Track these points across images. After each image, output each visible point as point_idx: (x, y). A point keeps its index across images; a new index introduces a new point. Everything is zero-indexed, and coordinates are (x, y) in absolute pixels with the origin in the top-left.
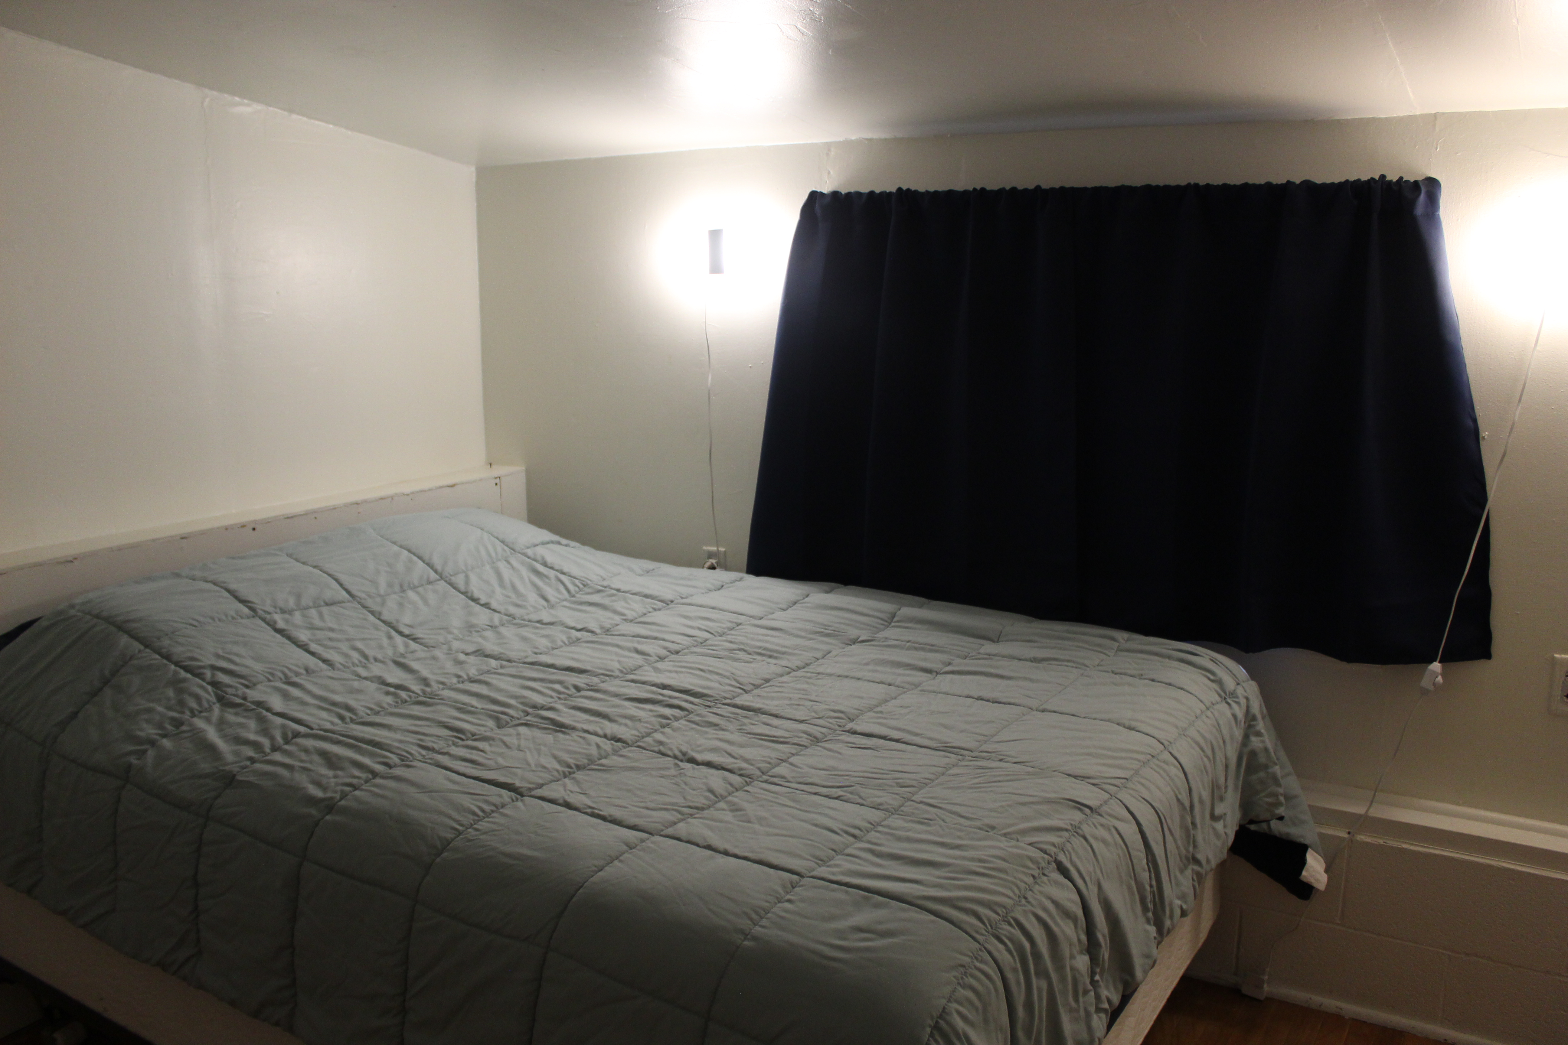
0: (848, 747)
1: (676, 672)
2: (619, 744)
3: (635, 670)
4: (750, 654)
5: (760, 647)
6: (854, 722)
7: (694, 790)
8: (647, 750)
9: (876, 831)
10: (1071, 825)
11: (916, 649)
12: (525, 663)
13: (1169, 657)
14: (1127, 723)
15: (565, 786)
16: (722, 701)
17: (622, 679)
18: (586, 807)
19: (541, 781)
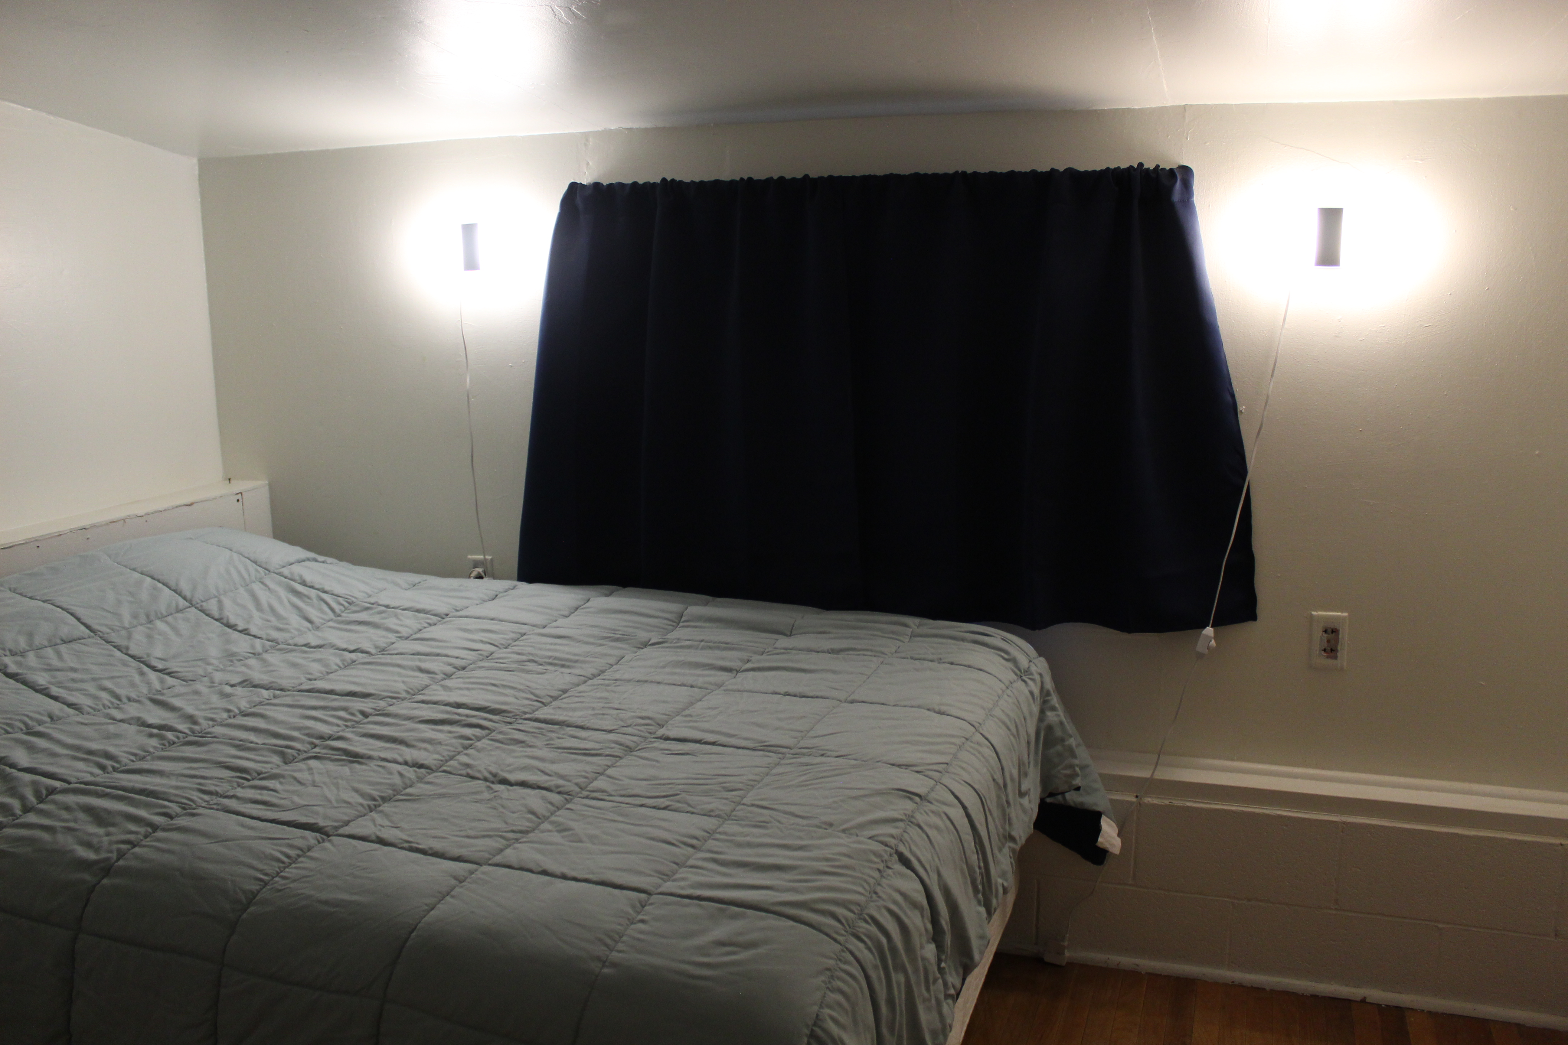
0: (663, 754)
1: (468, 689)
2: (422, 770)
3: (422, 690)
4: (541, 665)
5: (550, 657)
6: (664, 727)
7: (513, 813)
8: (454, 774)
9: (714, 839)
10: (905, 815)
11: (710, 648)
12: (299, 691)
13: (963, 640)
14: (937, 708)
15: (373, 821)
16: (522, 716)
17: (411, 701)
18: (401, 841)
19: (346, 818)
